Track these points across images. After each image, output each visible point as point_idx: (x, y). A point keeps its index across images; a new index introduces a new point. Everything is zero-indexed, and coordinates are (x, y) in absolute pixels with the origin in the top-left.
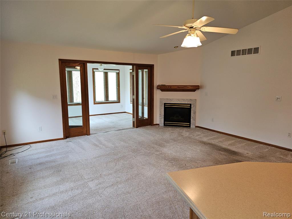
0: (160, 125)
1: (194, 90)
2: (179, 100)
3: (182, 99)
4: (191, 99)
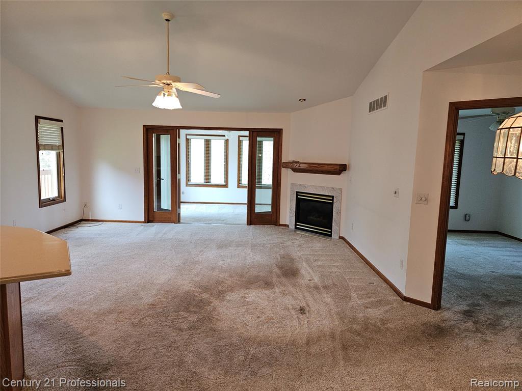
0: (290, 227)
1: (339, 173)
4: (333, 188)
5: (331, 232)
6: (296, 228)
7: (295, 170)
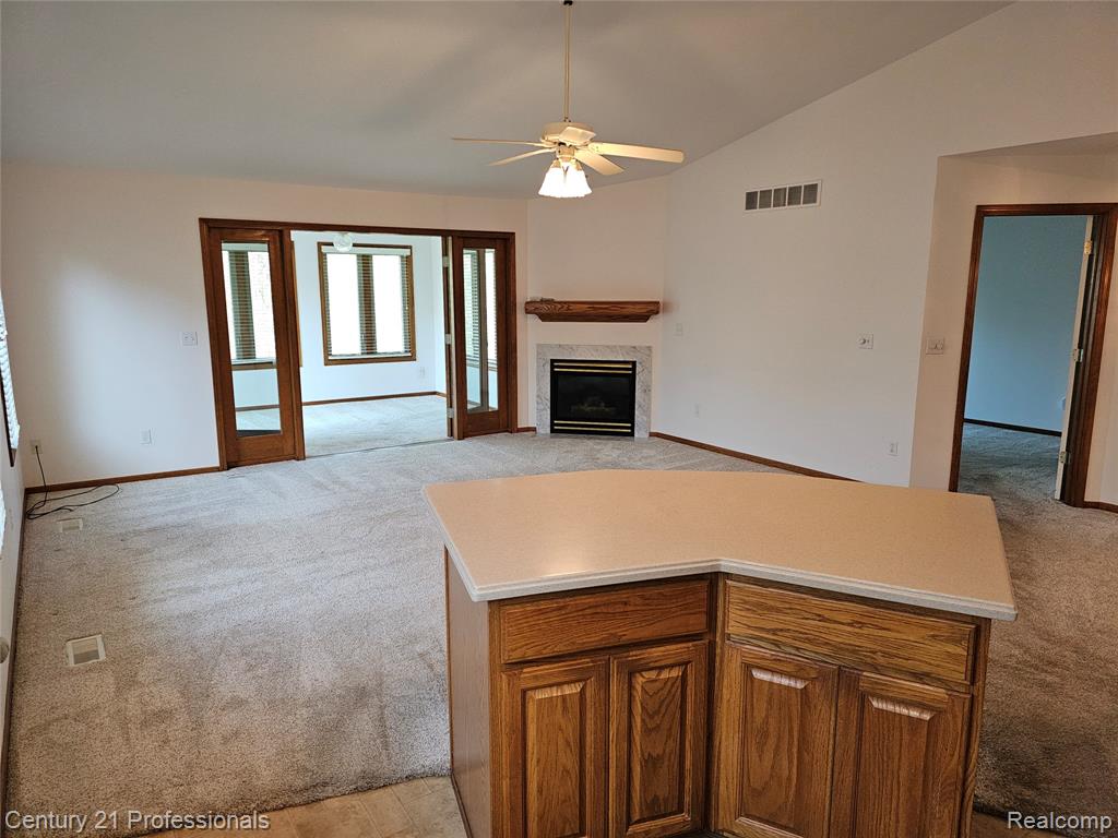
0: (540, 431)
1: (643, 318)
2: (596, 348)
3: (608, 347)
4: (634, 347)
5: (632, 428)
6: (553, 431)
7: (545, 317)
